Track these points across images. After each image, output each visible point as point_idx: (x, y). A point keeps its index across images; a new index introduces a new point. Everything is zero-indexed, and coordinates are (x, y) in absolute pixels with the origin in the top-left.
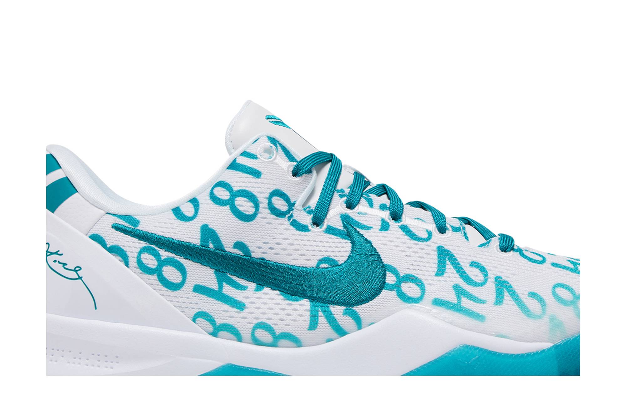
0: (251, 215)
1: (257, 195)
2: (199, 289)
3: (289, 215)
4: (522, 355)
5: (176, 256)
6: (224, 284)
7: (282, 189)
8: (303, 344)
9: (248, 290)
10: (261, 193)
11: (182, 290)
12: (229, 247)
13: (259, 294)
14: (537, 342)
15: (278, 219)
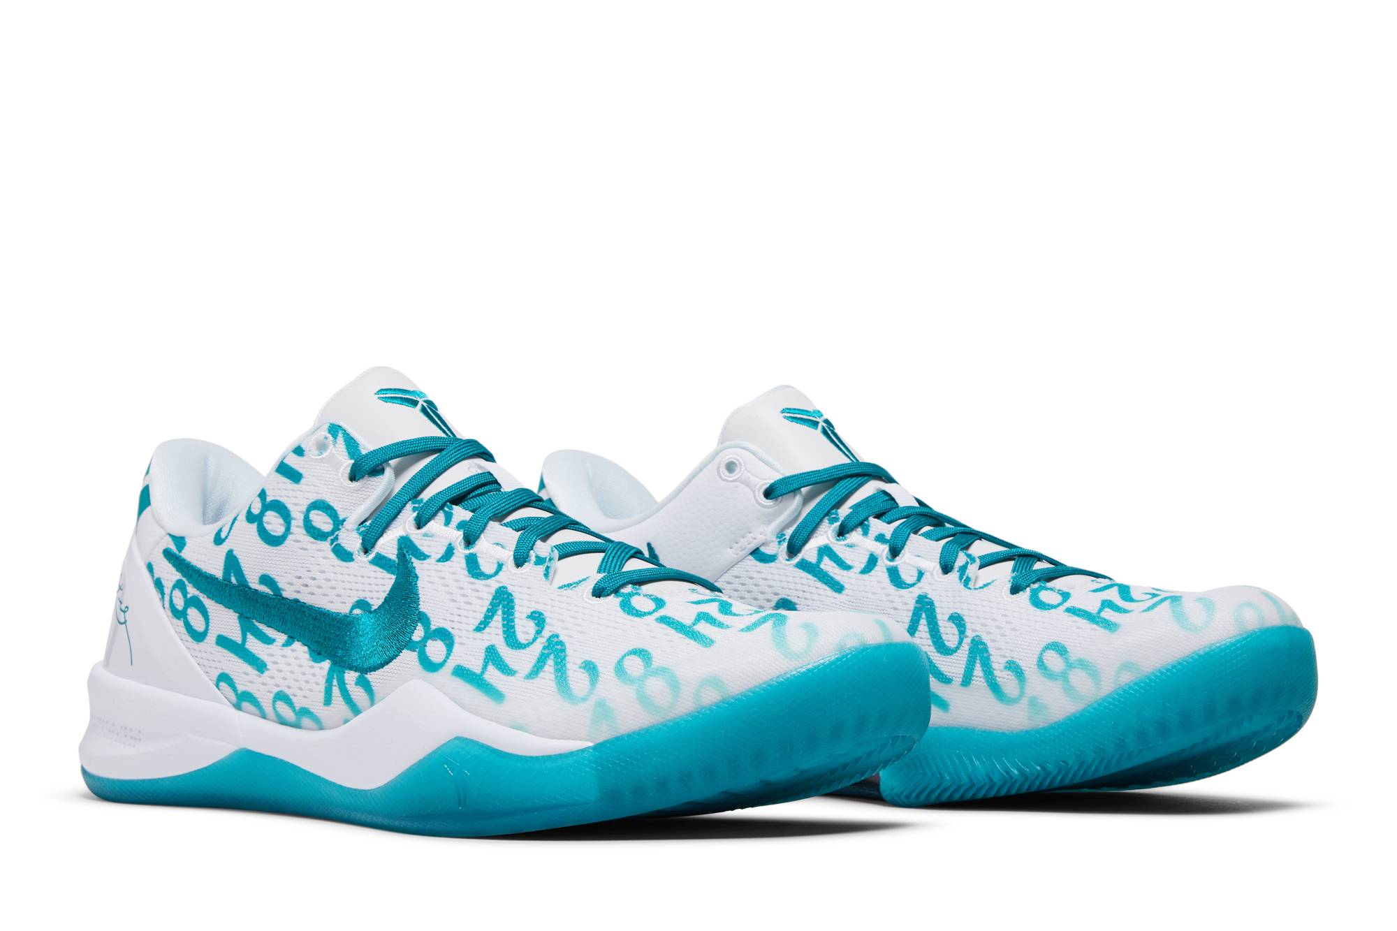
0: (279, 537)
1: (289, 506)
2: (223, 641)
3: (332, 537)
4: (549, 757)
5: (201, 594)
6: (249, 636)
7: (328, 500)
8: (324, 725)
9: (275, 644)
10: (296, 505)
11: (205, 641)
12: (254, 584)
13: (287, 650)
14: (569, 739)
15: (316, 543)
